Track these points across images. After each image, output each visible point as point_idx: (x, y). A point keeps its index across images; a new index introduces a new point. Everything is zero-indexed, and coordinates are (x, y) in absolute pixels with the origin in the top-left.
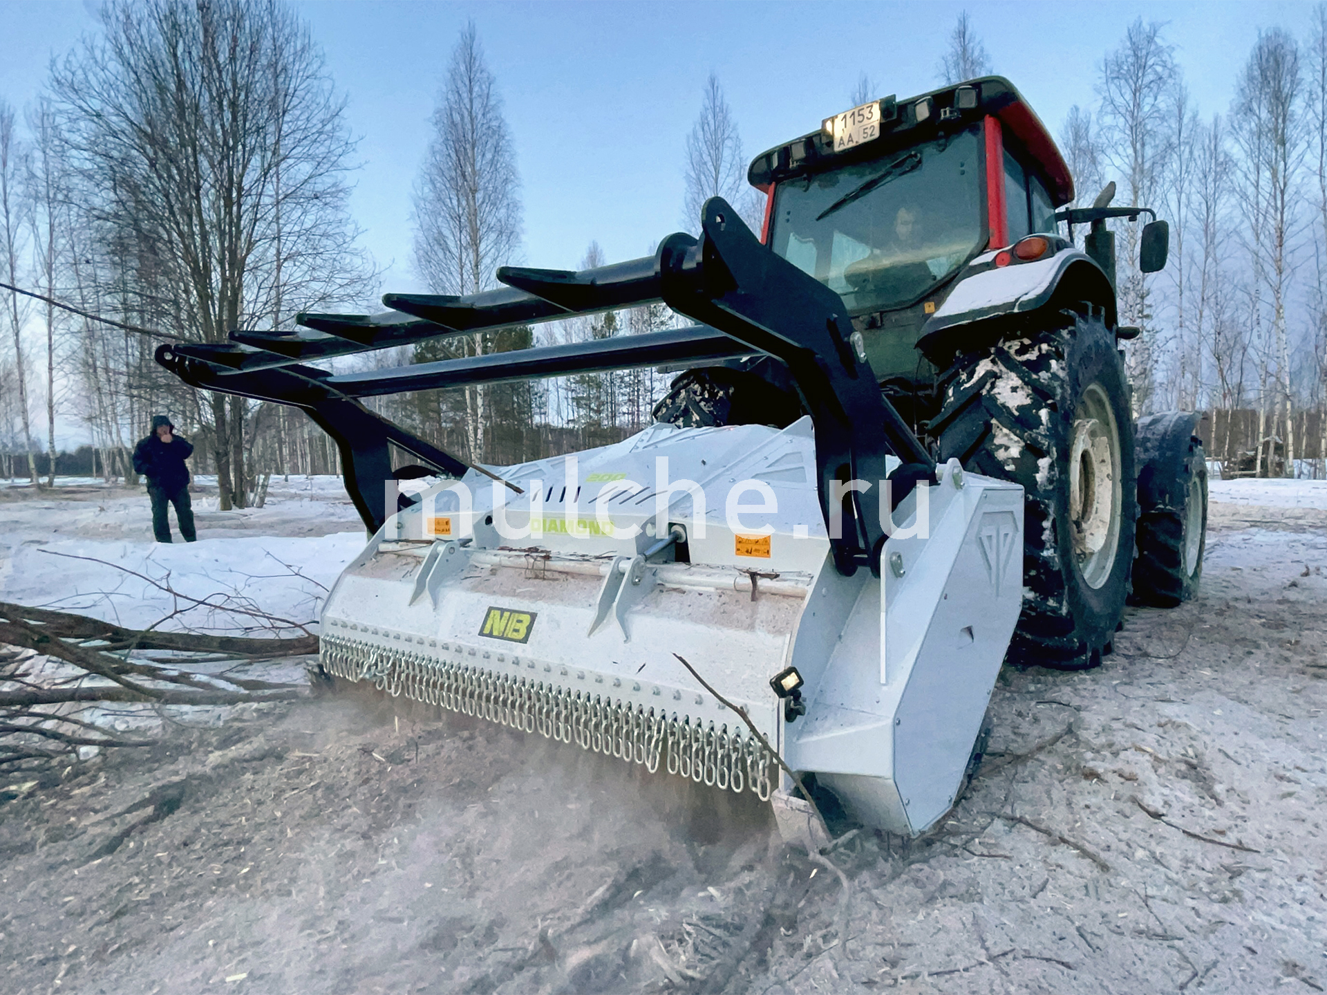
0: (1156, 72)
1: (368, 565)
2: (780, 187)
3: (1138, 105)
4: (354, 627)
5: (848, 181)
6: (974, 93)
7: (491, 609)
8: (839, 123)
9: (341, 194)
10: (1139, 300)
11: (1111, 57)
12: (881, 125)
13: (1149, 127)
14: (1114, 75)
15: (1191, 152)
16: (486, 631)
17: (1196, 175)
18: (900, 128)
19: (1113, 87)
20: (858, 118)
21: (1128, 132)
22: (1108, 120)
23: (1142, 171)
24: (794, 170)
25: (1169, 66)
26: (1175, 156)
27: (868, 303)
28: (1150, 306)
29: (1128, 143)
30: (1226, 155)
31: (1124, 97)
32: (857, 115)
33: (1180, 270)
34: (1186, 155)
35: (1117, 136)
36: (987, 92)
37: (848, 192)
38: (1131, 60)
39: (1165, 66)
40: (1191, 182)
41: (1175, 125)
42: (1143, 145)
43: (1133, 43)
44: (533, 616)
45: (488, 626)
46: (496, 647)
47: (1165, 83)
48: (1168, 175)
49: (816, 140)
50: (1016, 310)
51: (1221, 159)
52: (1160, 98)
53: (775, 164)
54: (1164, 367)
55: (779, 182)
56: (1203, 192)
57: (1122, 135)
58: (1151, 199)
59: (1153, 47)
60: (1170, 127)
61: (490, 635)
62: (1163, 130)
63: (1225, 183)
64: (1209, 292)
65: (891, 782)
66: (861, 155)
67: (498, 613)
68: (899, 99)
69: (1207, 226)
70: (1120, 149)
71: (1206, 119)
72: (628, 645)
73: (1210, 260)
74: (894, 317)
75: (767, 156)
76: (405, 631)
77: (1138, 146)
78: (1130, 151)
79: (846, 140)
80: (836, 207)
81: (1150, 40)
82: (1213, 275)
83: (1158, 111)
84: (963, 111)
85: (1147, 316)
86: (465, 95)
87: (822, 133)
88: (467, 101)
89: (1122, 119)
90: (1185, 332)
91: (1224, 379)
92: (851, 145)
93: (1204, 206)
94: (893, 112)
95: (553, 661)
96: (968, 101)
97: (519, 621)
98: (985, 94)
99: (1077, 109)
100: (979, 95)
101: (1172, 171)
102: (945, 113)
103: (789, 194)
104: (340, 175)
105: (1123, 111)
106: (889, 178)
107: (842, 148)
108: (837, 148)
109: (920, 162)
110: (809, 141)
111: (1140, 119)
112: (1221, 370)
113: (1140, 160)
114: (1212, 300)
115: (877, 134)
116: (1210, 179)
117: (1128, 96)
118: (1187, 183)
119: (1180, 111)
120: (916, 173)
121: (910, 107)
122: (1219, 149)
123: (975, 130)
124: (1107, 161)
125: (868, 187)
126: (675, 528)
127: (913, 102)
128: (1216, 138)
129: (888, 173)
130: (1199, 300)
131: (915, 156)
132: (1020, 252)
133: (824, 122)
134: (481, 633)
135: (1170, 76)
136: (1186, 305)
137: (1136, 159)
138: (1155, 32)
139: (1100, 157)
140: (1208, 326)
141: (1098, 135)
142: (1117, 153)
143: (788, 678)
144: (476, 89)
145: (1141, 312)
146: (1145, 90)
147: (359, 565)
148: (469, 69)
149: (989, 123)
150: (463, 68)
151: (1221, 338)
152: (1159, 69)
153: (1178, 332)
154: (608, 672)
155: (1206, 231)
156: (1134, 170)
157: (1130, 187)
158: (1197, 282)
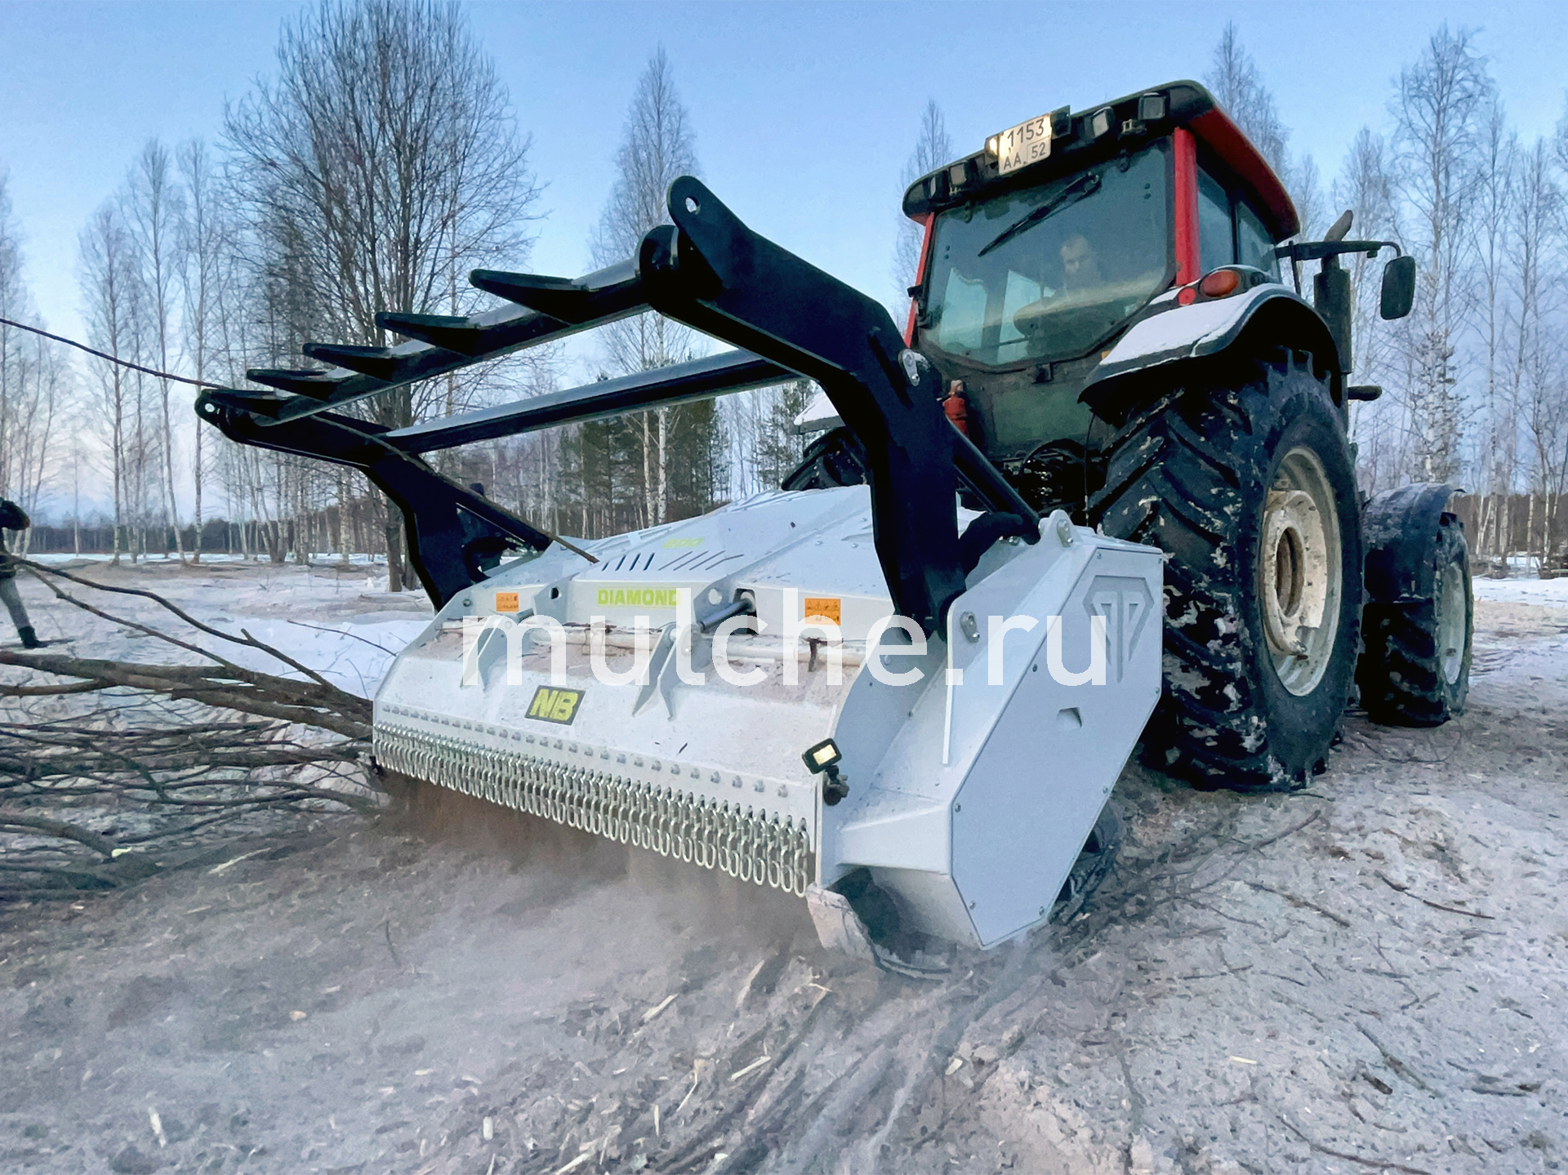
0: (1464, 90)
1: (429, 645)
2: (940, 219)
3: (1442, 129)
4: (405, 713)
5: (1018, 209)
6: (1161, 101)
7: (540, 687)
8: (1005, 141)
9: (523, 247)
10: (1440, 361)
11: (1409, 73)
12: (1053, 142)
13: (1455, 155)
14: (1412, 93)
15: (1508, 184)
16: (533, 713)
17: (1514, 209)
18: (1073, 146)
19: (1412, 109)
20: (1026, 135)
21: (1429, 160)
22: (1405, 146)
23: (1445, 207)
24: (955, 197)
25: (1481, 79)
26: (1487, 189)
27: (1038, 354)
28: (1453, 368)
29: (1429, 173)
30: (1552, 186)
31: (1425, 119)
32: (1026, 130)
33: (1492, 325)
34: (1501, 187)
35: (1416, 165)
36: (1176, 99)
37: (1014, 222)
38: (1433, 75)
39: (1476, 81)
40: (1506, 218)
41: (1487, 150)
42: (1447, 175)
43: (1437, 55)
44: (581, 694)
45: (535, 707)
46: (539, 729)
47: (1476, 101)
48: (1479, 212)
49: (979, 162)
50: (1193, 355)
51: (1546, 191)
52: (1469, 120)
53: (933, 191)
54: (1470, 441)
55: (938, 212)
56: (1523, 231)
57: (1422, 164)
58: (1457, 240)
59: (1461, 59)
60: (1481, 153)
61: (537, 717)
62: (1473, 158)
63: (1550, 221)
64: (1528, 352)
65: (948, 877)
66: (1030, 178)
67: (546, 692)
68: (1073, 111)
69: (1526, 271)
70: (1419, 181)
71: (1527, 142)
72: (672, 723)
73: (1530, 313)
74: (1066, 368)
75: (925, 182)
76: (452, 714)
77: (1442, 176)
78: (1431, 183)
79: (1012, 161)
80: (1002, 239)
81: (1458, 50)
82: (1533, 333)
83: (1467, 135)
84: (1149, 123)
85: (1449, 381)
86: (653, 130)
87: (986, 153)
88: (654, 137)
89: (1422, 145)
90: (1497, 401)
91: (1543, 456)
92: (1018, 166)
93: (1523, 247)
94: (1067, 127)
95: (595, 745)
96: (1154, 112)
97: (566, 701)
98: (1174, 104)
99: (1367, 132)
100: (1167, 103)
101: (1483, 206)
102: (1128, 127)
103: (950, 226)
104: (520, 225)
105: (1422, 135)
106: (1063, 205)
107: (1008, 170)
108: (1003, 170)
109: (1099, 185)
110: (971, 164)
111: (1444, 146)
112: (1541, 447)
113: (1443, 194)
114: (1531, 362)
115: (1047, 153)
116: (1531, 216)
117: (1431, 118)
118: (1502, 220)
119: (1494, 133)
120: (1095, 198)
121: (1087, 120)
122: (1543, 180)
123: (1164, 145)
124: (1402, 195)
125: (1038, 216)
126: (745, 595)
127: (1091, 114)
128: (1539, 165)
129: (1063, 199)
130: (1515, 359)
131: (1093, 177)
132: (1208, 287)
133: (988, 140)
134: (528, 716)
135: (1482, 94)
136: (1498, 367)
137: (1438, 192)
138: (1465, 40)
139: (1395, 190)
140: (1524, 394)
141: (1392, 164)
142: (1415, 185)
143: (823, 751)
144: (665, 123)
145: (1443, 375)
146: (1451, 111)
147: (420, 645)
148: (658, 101)
149: (1179, 135)
150: (650, 100)
151: (1543, 408)
152: (1469, 84)
153: (1488, 400)
154: (648, 753)
155: (1526, 277)
156: (1436, 206)
157: (1431, 227)
158: (1513, 340)
